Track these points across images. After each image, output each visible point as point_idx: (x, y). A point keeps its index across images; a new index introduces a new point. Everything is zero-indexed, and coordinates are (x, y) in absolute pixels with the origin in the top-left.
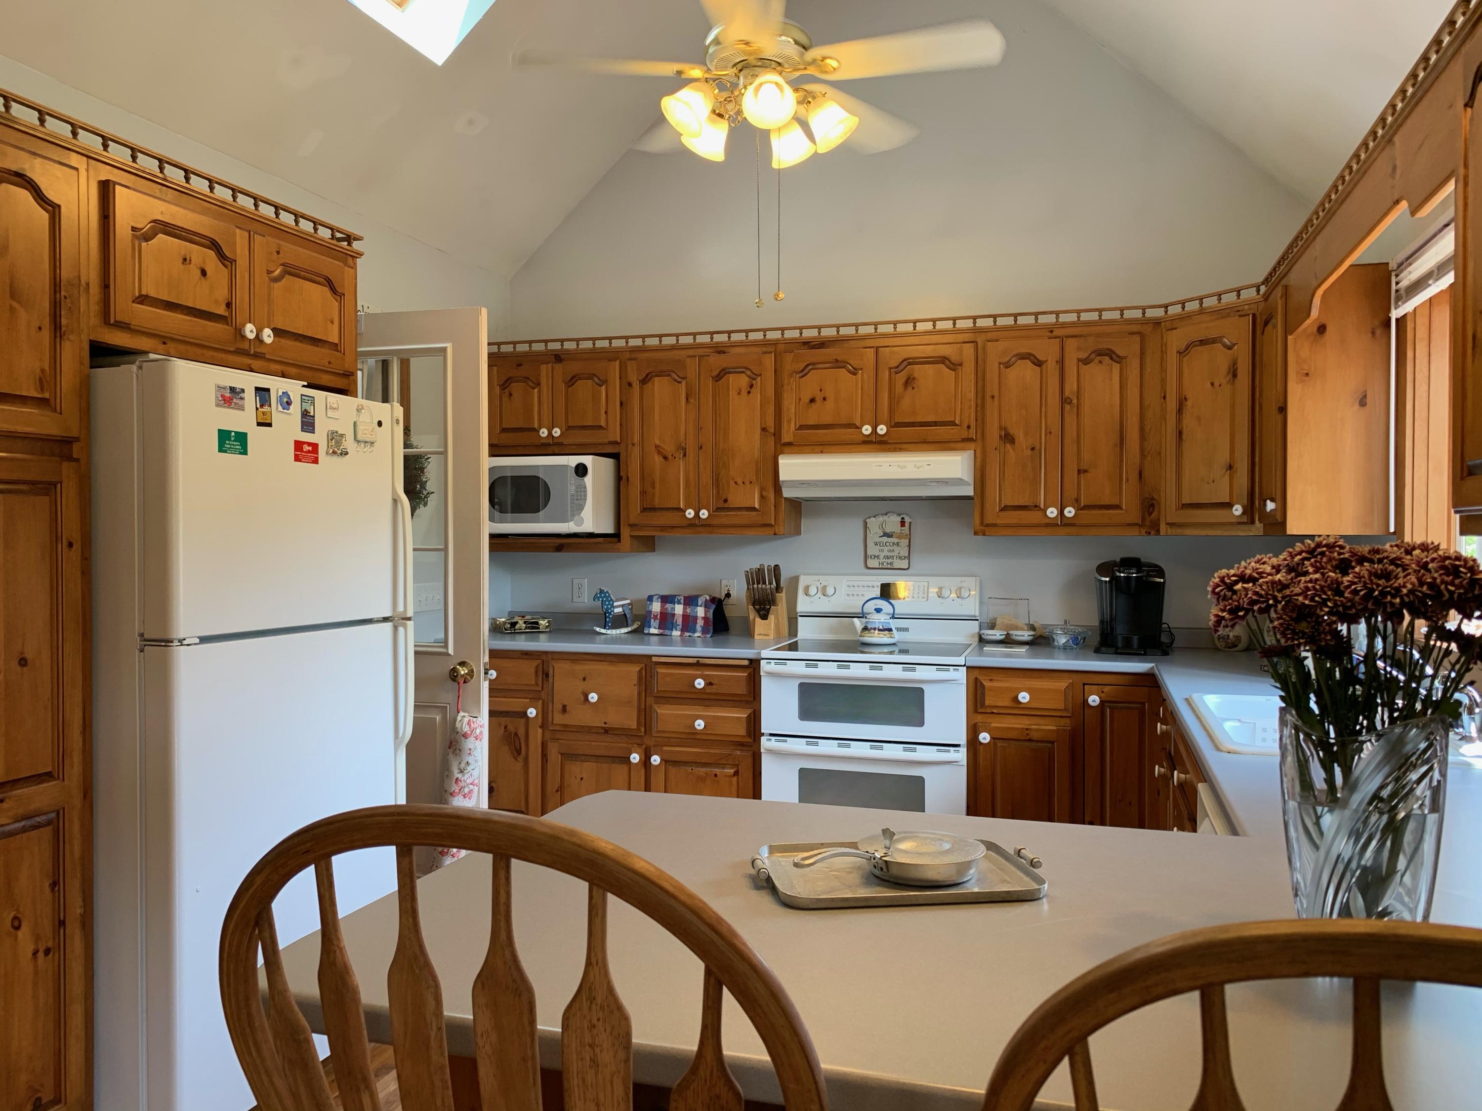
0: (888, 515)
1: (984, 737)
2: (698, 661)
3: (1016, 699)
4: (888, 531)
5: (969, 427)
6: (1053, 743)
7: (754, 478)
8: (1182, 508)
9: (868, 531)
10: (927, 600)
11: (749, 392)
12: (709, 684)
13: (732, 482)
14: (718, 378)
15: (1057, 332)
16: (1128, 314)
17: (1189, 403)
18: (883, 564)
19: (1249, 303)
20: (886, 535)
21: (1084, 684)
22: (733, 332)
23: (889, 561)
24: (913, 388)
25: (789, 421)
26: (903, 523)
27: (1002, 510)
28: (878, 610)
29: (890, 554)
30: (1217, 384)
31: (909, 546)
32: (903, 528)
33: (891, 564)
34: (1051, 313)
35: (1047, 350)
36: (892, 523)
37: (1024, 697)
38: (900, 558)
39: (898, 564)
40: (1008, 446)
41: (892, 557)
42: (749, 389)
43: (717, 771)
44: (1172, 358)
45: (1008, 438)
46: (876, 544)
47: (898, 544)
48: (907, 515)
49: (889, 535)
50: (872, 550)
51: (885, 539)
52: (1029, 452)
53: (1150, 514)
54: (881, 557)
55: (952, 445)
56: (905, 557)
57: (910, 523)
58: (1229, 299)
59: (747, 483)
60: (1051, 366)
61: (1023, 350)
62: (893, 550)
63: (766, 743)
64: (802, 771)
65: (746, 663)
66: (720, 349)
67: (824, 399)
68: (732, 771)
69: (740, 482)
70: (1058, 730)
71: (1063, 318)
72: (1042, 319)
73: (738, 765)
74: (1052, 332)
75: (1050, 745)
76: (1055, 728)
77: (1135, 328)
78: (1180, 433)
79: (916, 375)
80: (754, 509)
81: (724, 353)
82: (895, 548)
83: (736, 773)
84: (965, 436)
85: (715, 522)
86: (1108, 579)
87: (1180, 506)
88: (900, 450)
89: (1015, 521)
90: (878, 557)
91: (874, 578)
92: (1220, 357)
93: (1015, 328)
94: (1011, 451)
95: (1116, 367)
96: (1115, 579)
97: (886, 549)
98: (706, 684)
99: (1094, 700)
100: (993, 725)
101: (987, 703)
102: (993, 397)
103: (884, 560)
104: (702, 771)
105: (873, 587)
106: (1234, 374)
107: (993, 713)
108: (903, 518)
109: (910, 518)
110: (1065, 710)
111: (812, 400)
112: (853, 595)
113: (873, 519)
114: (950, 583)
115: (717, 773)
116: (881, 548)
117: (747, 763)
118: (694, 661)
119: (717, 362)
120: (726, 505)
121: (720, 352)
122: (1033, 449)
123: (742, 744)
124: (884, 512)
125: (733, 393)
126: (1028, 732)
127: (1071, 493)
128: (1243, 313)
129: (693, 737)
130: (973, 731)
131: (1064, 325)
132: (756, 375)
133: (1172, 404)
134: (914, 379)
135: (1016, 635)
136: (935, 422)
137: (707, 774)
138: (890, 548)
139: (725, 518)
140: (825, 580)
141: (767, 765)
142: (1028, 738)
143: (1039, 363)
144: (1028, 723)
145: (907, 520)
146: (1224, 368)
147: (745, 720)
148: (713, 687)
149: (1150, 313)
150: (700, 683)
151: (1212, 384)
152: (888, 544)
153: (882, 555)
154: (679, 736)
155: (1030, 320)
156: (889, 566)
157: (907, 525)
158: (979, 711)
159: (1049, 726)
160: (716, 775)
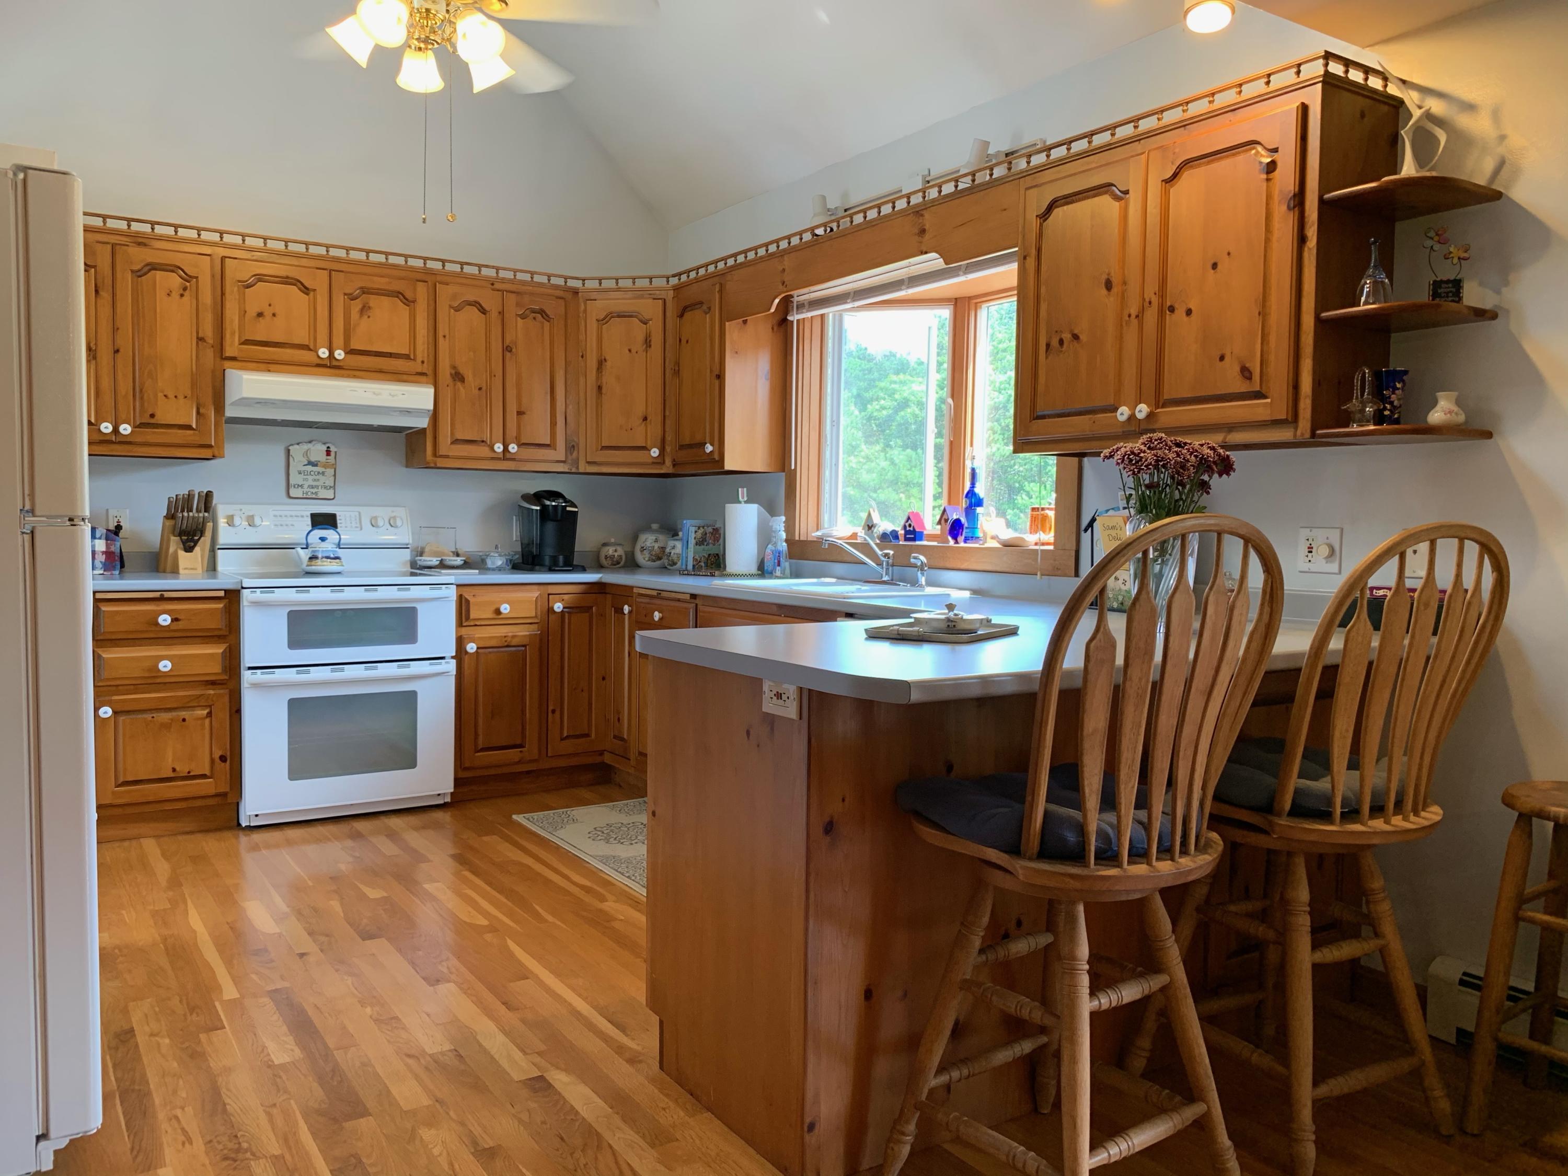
0: (313, 443)
1: (471, 647)
2: (162, 595)
3: (498, 612)
4: (313, 459)
5: (423, 362)
6: (524, 646)
7: (190, 392)
8: (601, 450)
9: (291, 459)
10: (361, 529)
11: (182, 295)
12: (174, 620)
13: (160, 395)
14: (139, 274)
15: (497, 286)
16: (554, 281)
17: (609, 364)
18: (307, 493)
19: (660, 289)
20: (310, 463)
21: (549, 595)
22: (159, 223)
23: (314, 491)
24: (369, 317)
25: (233, 334)
26: (328, 453)
27: (452, 443)
28: (323, 539)
29: (314, 484)
30: (634, 351)
31: (335, 475)
32: (328, 457)
33: (316, 493)
34: (493, 267)
35: (490, 302)
36: (317, 452)
37: (505, 608)
38: (326, 488)
39: (323, 493)
40: (459, 384)
41: (317, 487)
42: (182, 292)
43: (183, 714)
44: (593, 326)
45: (458, 377)
46: (300, 473)
47: (323, 473)
48: (333, 444)
49: (314, 464)
50: (295, 479)
51: (310, 468)
52: (477, 391)
53: (571, 454)
54: (306, 486)
55: (405, 377)
56: (331, 487)
57: (336, 452)
58: (642, 283)
59: (181, 397)
60: (494, 315)
61: (472, 298)
62: (318, 480)
63: (247, 677)
64: (293, 703)
65: (222, 594)
66: (140, 240)
67: (274, 315)
68: (205, 712)
69: (171, 395)
70: (530, 635)
71: (502, 274)
72: (485, 271)
73: (210, 706)
74: (493, 284)
75: (523, 648)
76: (528, 633)
77: (559, 293)
78: (600, 388)
79: (371, 304)
80: (189, 427)
81: (145, 245)
82: (320, 477)
83: (210, 714)
84: (419, 370)
85: (139, 439)
86: (538, 508)
87: (600, 448)
88: (355, 377)
89: (465, 454)
90: (301, 486)
91: (303, 508)
92: (639, 332)
93: (461, 275)
94: (461, 389)
95: (547, 324)
96: (544, 508)
97: (310, 478)
98: (172, 621)
99: (558, 607)
100: (477, 636)
101: (472, 616)
102: (444, 337)
103: (309, 490)
104: (165, 717)
105: (302, 516)
106: (648, 343)
107: (476, 625)
108: (328, 447)
109: (336, 447)
110: (536, 617)
111: (260, 315)
112: (281, 525)
113: (296, 446)
114: (383, 513)
115: (187, 717)
116: (305, 477)
117: (224, 703)
118: (157, 595)
119: (140, 256)
120: (152, 421)
121: (139, 244)
122: (480, 389)
123: (213, 683)
124: (307, 439)
125: (160, 294)
126: (506, 639)
127: (512, 431)
128: (655, 297)
129: (154, 681)
130: (460, 642)
131: (503, 280)
132: (190, 277)
133: (592, 363)
134: (369, 308)
135: (450, 560)
136: (391, 353)
137: (172, 720)
138: (314, 477)
139: (151, 435)
140: (249, 510)
141: (250, 703)
142: (506, 644)
143: (483, 311)
144: (505, 631)
145: (333, 449)
146: (641, 337)
147: (220, 655)
148: (180, 623)
149: (571, 283)
150: (165, 620)
151: (630, 351)
152: (312, 473)
153: (306, 484)
154: (134, 682)
155: (474, 270)
156: (314, 496)
157: (333, 454)
158: (464, 624)
159: (522, 632)
160: (184, 720)
